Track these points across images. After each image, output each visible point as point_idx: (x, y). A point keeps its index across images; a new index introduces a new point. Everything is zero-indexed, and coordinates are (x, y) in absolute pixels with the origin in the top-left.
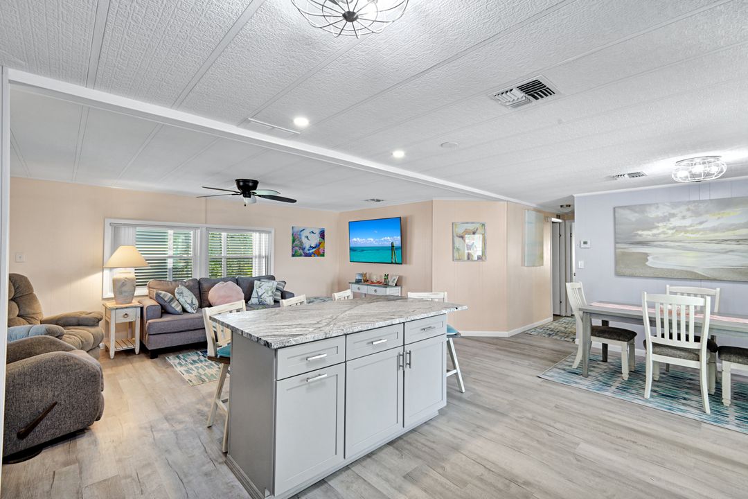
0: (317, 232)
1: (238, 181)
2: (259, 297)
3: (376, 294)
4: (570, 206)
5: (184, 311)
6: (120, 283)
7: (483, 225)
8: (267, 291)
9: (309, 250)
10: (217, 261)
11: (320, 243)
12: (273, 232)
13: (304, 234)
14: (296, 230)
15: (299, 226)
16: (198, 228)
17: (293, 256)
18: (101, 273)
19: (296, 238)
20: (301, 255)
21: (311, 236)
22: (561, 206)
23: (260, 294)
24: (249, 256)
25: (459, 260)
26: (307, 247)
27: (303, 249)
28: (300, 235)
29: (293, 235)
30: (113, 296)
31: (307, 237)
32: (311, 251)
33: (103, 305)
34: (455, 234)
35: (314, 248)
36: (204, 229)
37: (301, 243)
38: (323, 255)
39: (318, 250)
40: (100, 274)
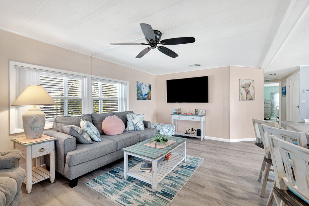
0: (148, 85)
2: (134, 125)
3: (193, 120)
4: (275, 74)
5: (93, 140)
6: (32, 120)
7: (254, 81)
8: (139, 121)
9: (145, 96)
10: (96, 102)
11: (149, 92)
12: (128, 84)
13: (143, 86)
14: (138, 83)
15: (140, 81)
16: (86, 77)
17: (137, 99)
18: (8, 111)
19: (139, 89)
20: (141, 99)
21: (145, 88)
22: (271, 75)
23: (135, 124)
24: (115, 99)
25: (242, 100)
26: (144, 94)
27: (142, 95)
28: (141, 87)
29: (137, 86)
30: (24, 131)
32: (145, 97)
33: (11, 140)
34: (240, 86)
35: (147, 95)
36: (90, 78)
38: (150, 99)
40: (6, 113)
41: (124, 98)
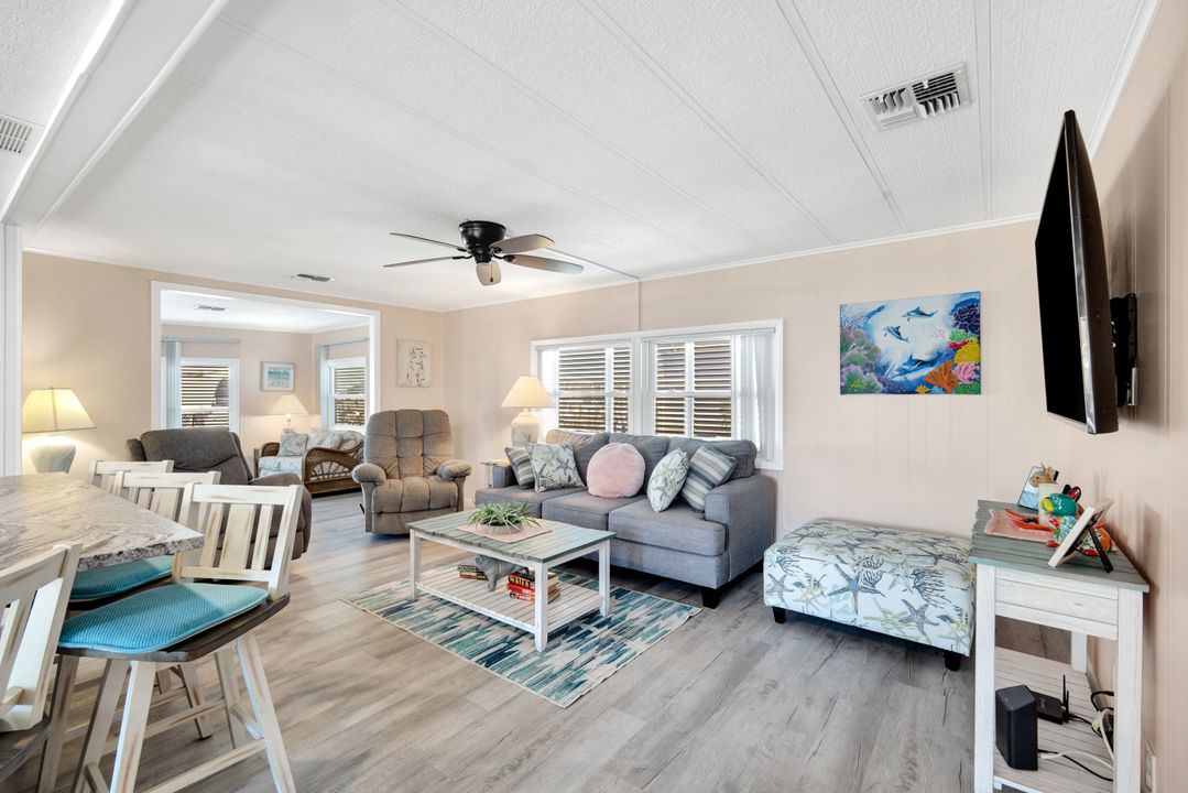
0: (940, 309)
1: (467, 226)
9: (905, 372)
11: (955, 347)
12: (778, 332)
13: (882, 323)
14: (850, 314)
15: (861, 298)
17: (844, 391)
19: (852, 337)
20: (870, 390)
21: (914, 324)
26: (898, 363)
27: (880, 370)
28: (866, 327)
29: (841, 328)
31: (897, 332)
32: (911, 377)
35: (922, 364)
37: (873, 351)
38: (976, 391)
39: (947, 371)
41: (755, 389)
